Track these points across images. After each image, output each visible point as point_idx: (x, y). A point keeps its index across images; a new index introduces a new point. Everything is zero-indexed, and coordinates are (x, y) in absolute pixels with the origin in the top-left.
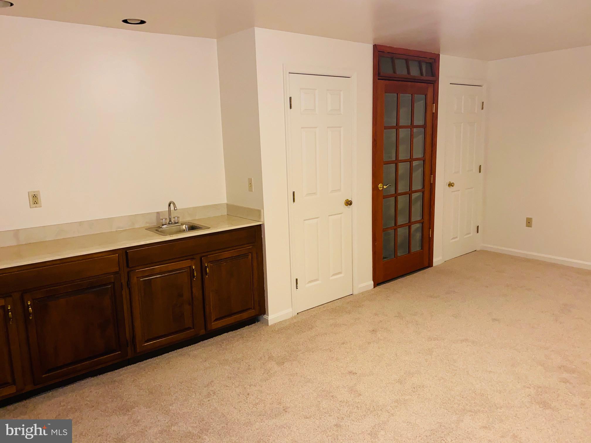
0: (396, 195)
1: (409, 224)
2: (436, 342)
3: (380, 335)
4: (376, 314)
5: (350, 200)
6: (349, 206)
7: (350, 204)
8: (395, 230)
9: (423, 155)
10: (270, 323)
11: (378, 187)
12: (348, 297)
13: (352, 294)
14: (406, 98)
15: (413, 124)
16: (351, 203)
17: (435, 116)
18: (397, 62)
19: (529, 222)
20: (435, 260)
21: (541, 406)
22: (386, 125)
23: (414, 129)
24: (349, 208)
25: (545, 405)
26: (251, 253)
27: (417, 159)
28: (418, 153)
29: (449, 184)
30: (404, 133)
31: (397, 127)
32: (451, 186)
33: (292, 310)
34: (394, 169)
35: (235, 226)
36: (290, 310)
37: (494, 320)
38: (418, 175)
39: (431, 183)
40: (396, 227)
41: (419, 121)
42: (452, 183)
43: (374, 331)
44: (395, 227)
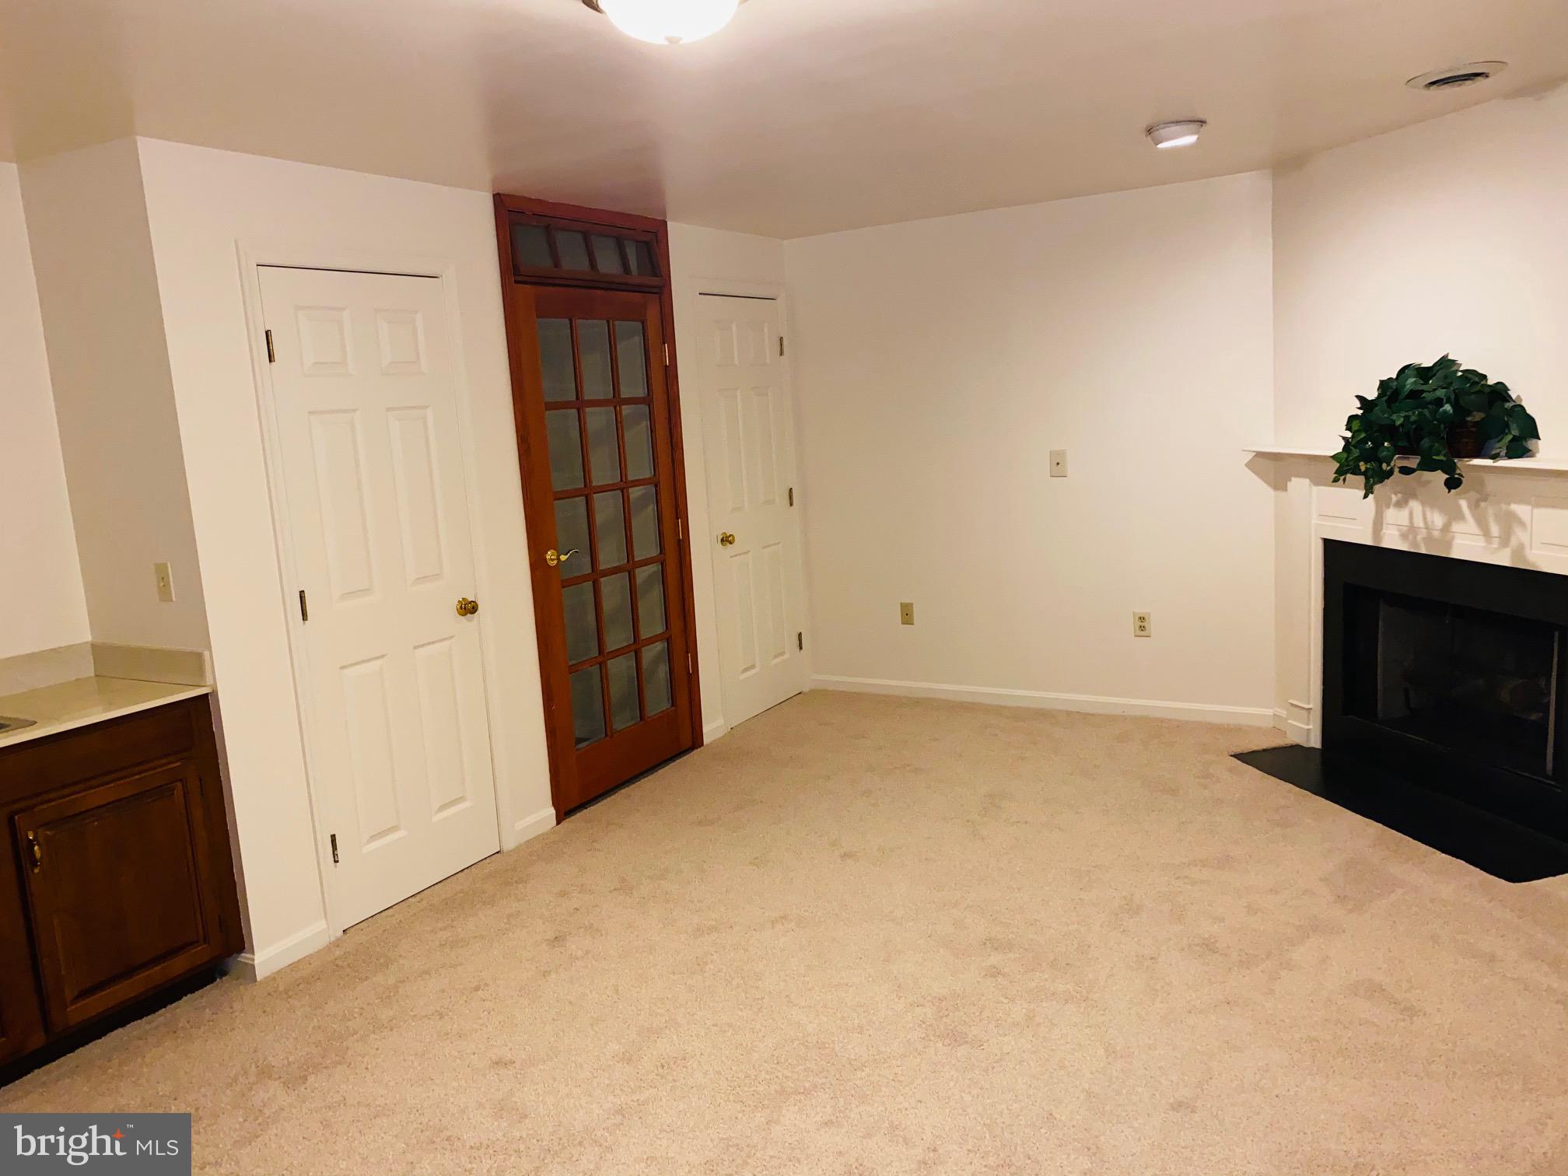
0: (595, 576)
1: (636, 647)
2: (714, 938)
3: (574, 947)
4: (563, 894)
5: (470, 600)
6: (469, 615)
7: (471, 610)
8: (602, 665)
9: (653, 473)
10: (260, 974)
11: (546, 559)
12: (488, 860)
13: (498, 853)
14: (592, 329)
15: (619, 395)
16: (473, 608)
17: (670, 375)
18: (561, 238)
19: (907, 614)
20: (707, 729)
21: (947, 1041)
22: (548, 399)
23: (623, 407)
24: (471, 621)
25: (956, 1038)
26: (181, 780)
27: (637, 483)
28: (640, 467)
29: (723, 538)
30: (598, 419)
31: (580, 404)
32: (728, 544)
33: (327, 924)
34: (583, 510)
35: (121, 708)
36: (322, 924)
37: (845, 856)
38: (644, 524)
39: (679, 540)
40: (603, 656)
41: (633, 386)
42: (728, 535)
43: (558, 940)
44: (601, 659)
